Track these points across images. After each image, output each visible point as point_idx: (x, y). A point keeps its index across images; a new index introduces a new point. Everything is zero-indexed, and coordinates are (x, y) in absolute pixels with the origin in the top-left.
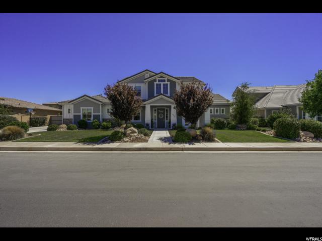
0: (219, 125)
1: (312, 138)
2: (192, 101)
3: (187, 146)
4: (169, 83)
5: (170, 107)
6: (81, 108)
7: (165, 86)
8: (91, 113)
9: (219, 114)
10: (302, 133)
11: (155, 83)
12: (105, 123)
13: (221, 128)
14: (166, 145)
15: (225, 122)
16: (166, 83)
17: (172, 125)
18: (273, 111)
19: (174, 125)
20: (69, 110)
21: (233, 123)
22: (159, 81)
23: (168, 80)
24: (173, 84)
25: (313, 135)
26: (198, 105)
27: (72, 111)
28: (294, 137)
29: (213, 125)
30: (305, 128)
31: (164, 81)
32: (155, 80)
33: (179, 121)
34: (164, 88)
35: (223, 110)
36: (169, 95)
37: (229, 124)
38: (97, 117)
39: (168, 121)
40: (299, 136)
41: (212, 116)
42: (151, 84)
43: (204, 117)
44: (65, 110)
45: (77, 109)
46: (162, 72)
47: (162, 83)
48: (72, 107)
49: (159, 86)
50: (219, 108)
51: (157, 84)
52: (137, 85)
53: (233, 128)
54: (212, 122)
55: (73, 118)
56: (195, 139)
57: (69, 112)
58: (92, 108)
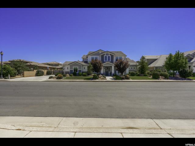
0: (132, 74)
1: (163, 78)
2: (122, 66)
3: (121, 80)
4: (110, 56)
5: (111, 67)
6: (73, 67)
7: (109, 57)
8: (77, 69)
9: (132, 69)
10: (160, 77)
11: (104, 56)
12: (84, 73)
13: (133, 76)
14: (114, 80)
15: (135, 73)
16: (109, 56)
17: (112, 74)
18: (158, 68)
19: (113, 74)
20: (68, 68)
21: (139, 73)
22: (106, 55)
23: (110, 55)
24: (112, 56)
25: (164, 78)
26: (124, 67)
27: (69, 68)
28: (158, 78)
29: (130, 74)
30: (162, 75)
31: (108, 55)
32: (104, 55)
33: (115, 72)
34: (108, 58)
35: (132, 68)
36: (110, 61)
37: (136, 74)
38: (80, 71)
39: (110, 72)
40: (159, 78)
41: (129, 70)
42: (102, 57)
43: (126, 72)
44: (66, 68)
45: (71, 68)
46: (107, 51)
47: (107, 56)
48: (69, 67)
49: (106, 57)
50: (132, 67)
51: (105, 56)
52: (96, 56)
53: (138, 75)
54: (129, 73)
55: (70, 71)
56: (123, 79)
57: (68, 69)
58: (78, 67)
